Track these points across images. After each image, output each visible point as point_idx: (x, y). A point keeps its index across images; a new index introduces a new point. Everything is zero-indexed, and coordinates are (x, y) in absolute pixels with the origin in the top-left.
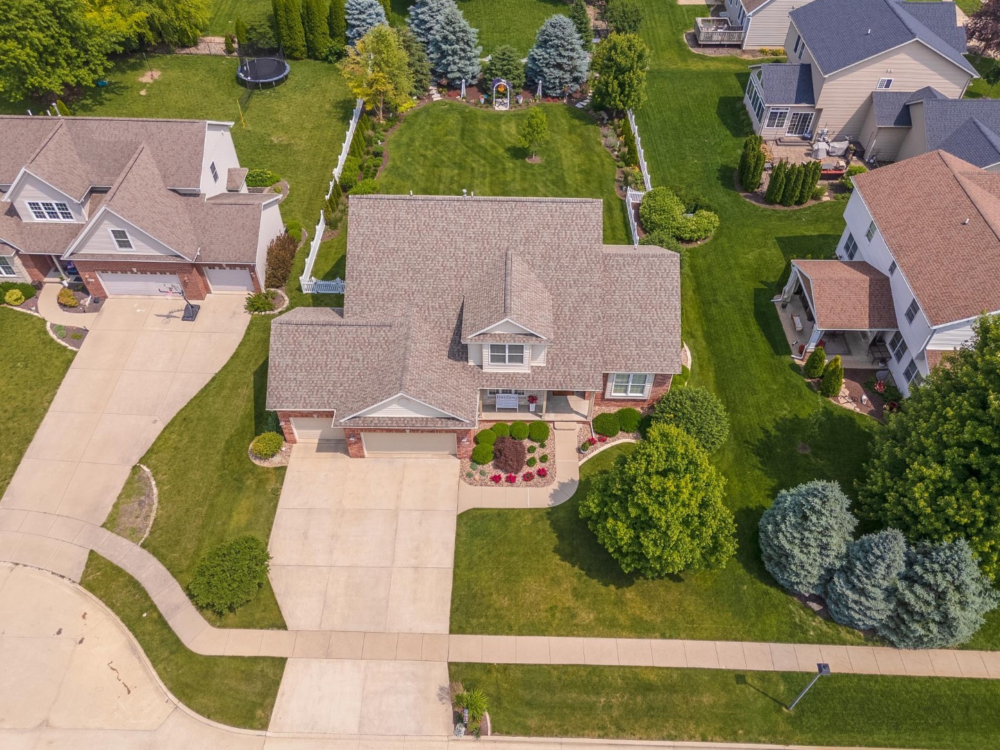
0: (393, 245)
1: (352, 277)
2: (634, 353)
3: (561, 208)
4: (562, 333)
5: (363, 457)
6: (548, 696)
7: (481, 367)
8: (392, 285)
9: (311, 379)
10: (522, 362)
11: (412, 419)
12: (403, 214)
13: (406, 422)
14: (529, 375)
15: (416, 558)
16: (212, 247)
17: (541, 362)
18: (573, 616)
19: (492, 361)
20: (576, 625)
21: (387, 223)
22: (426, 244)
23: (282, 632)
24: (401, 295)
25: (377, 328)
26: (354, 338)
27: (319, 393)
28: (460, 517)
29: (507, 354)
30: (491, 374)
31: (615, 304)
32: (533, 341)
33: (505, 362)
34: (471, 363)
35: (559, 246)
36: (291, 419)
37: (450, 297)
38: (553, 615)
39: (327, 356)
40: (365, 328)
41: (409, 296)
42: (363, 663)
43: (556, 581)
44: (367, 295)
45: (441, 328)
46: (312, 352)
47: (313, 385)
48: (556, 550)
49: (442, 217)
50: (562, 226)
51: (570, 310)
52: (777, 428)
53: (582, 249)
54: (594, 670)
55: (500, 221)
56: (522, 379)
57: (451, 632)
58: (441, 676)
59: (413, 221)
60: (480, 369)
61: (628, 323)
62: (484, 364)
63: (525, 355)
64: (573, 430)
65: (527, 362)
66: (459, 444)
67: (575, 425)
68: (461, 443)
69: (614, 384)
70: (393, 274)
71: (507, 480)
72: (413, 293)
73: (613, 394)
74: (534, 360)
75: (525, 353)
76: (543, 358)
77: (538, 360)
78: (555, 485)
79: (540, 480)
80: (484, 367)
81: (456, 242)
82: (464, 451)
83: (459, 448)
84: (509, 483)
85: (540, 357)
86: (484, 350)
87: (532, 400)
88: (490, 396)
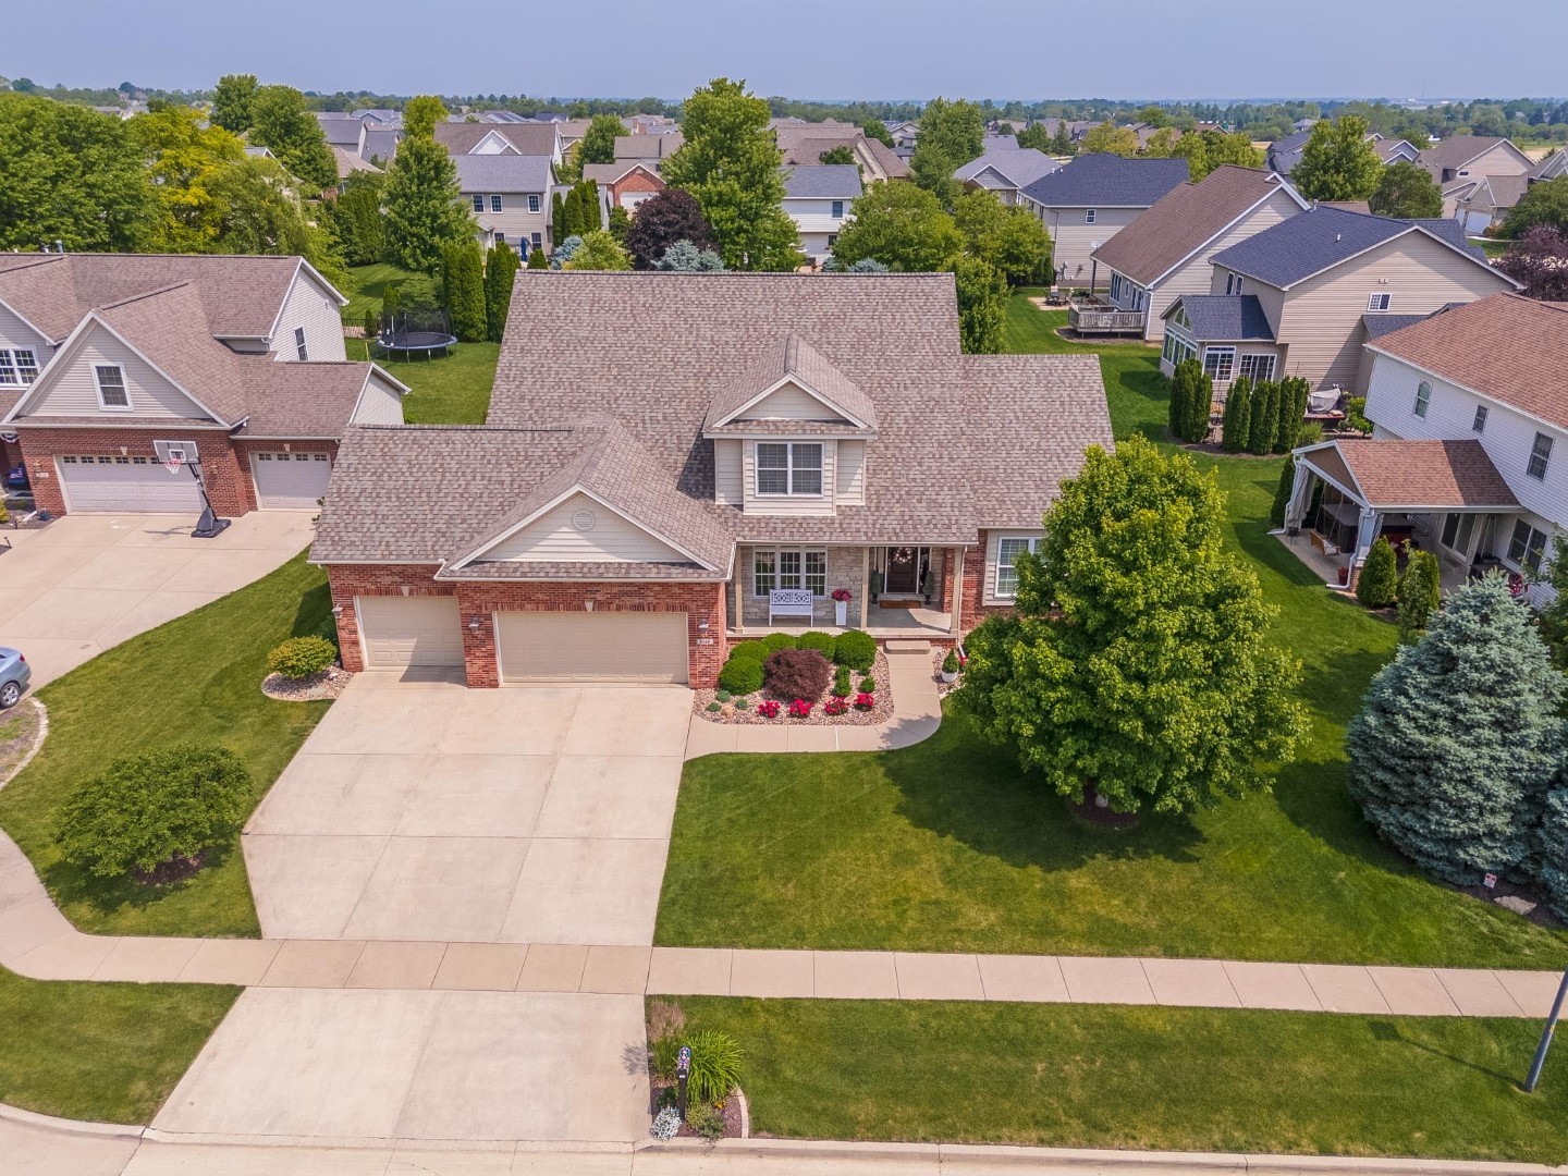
0: (586, 334)
1: (508, 376)
2: (1034, 496)
3: (882, 284)
4: (893, 455)
5: (494, 684)
6: (899, 1059)
7: (741, 508)
8: (579, 387)
9: (405, 512)
10: (819, 491)
11: (598, 565)
12: (607, 294)
13: (585, 570)
14: (833, 519)
15: (588, 823)
16: (271, 416)
17: (855, 497)
18: (953, 916)
19: (761, 491)
20: (959, 931)
21: (579, 304)
22: (645, 332)
23: (248, 944)
24: (593, 402)
25: (544, 434)
26: (498, 450)
27: (418, 534)
28: (689, 765)
29: (790, 469)
30: (759, 520)
31: (990, 425)
32: (841, 432)
33: (785, 491)
34: (721, 500)
35: (882, 331)
36: (357, 601)
37: (684, 403)
38: (902, 915)
39: (444, 476)
40: (521, 434)
41: (608, 403)
42: (432, 997)
43: (903, 858)
44: (531, 401)
45: (666, 449)
46: (415, 470)
47: (408, 521)
48: (900, 810)
49: (676, 296)
50: (885, 307)
51: (906, 421)
52: (1330, 663)
53: (923, 336)
54: (1008, 1011)
55: (776, 301)
56: (819, 525)
57: (658, 941)
58: (626, 1025)
59: (625, 302)
60: (737, 511)
61: (1016, 452)
62: (746, 499)
63: (824, 474)
64: (924, 652)
65: (830, 493)
66: (692, 642)
67: (926, 645)
68: (698, 641)
69: (999, 566)
70: (582, 372)
71: (791, 715)
72: (617, 399)
73: (997, 595)
74: (841, 487)
75: (824, 468)
76: (859, 489)
77: (850, 489)
78: (892, 723)
79: (861, 714)
80: (746, 505)
81: (698, 329)
82: (703, 665)
83: (692, 654)
84: (795, 719)
85: (853, 483)
86: (746, 460)
87: (840, 595)
88: (758, 593)
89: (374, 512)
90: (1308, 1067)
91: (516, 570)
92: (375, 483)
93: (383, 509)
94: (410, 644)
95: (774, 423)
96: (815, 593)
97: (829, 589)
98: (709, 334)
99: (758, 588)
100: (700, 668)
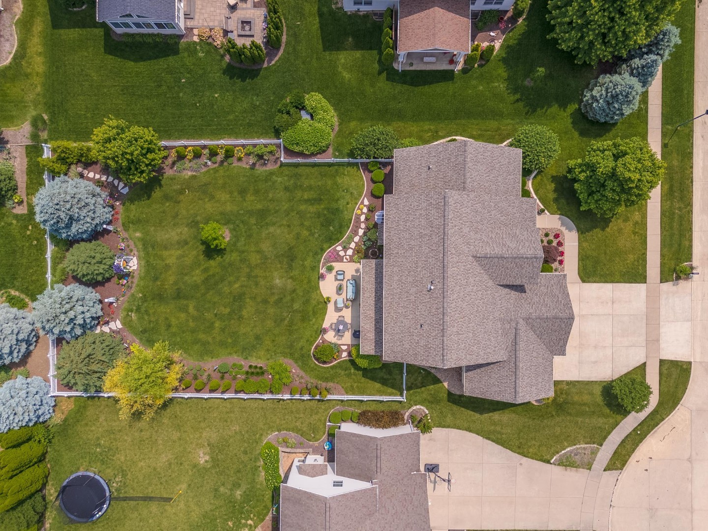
0: (471, 334)
1: (487, 358)
2: (512, 177)
3: (451, 220)
6: (675, 236)
12: (455, 329)
15: (607, 303)
18: (637, 223)
20: (642, 221)
23: (647, 364)
28: (584, 281)
35: (470, 222)
37: (496, 294)
38: (637, 233)
39: (532, 366)
41: (495, 320)
42: (662, 323)
43: (620, 231)
44: (495, 347)
48: (603, 229)
49: (456, 302)
50: (461, 219)
51: (502, 216)
53: (472, 206)
54: (663, 214)
55: (457, 262)
57: (646, 283)
58: (667, 287)
61: (500, 179)
70: (485, 332)
72: (494, 318)
78: (563, 229)
79: (560, 237)
81: (469, 292)
90: (675, 163)
98: (471, 288)
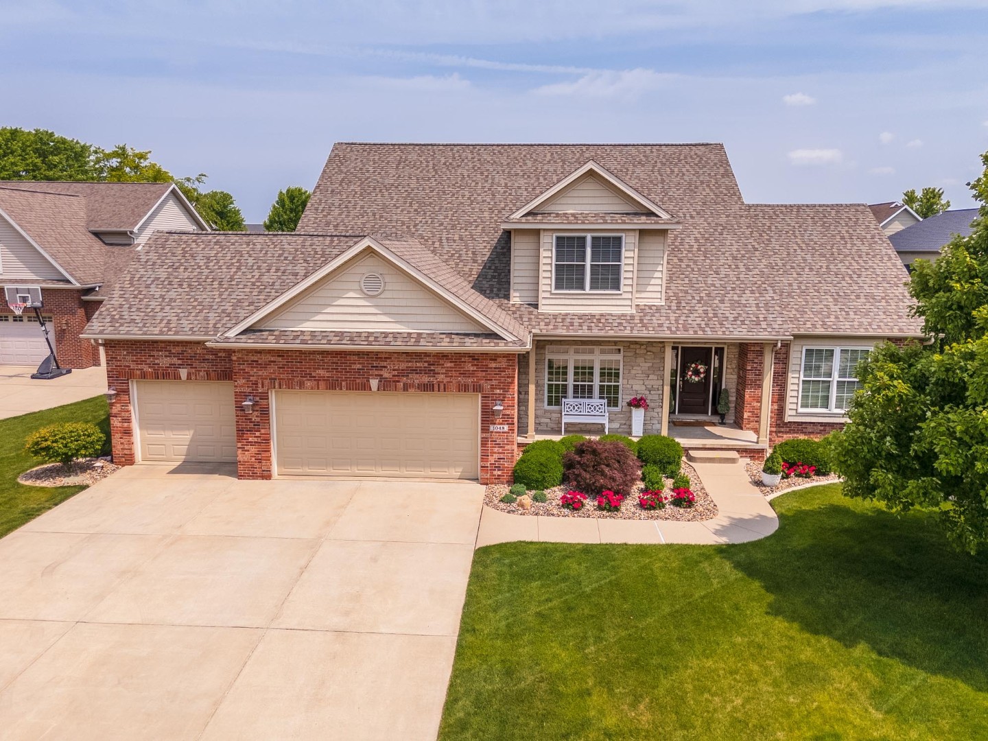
0: (392, 182)
1: (317, 209)
4: (688, 266)
5: (267, 476)
7: (536, 306)
8: (381, 217)
9: (193, 297)
10: (618, 289)
11: (386, 335)
13: (371, 339)
14: (632, 317)
15: (346, 614)
17: (655, 294)
19: (557, 288)
21: (388, 163)
22: (445, 181)
24: (394, 227)
25: (342, 239)
26: (297, 250)
27: (203, 314)
29: (588, 263)
30: (555, 316)
31: (776, 253)
32: (643, 223)
33: (583, 288)
34: (516, 298)
36: (134, 388)
37: (480, 228)
39: (239, 268)
40: (321, 239)
41: (408, 227)
43: (803, 674)
45: (461, 261)
46: (211, 264)
47: (196, 303)
56: (619, 321)
59: (428, 162)
60: (532, 309)
62: (541, 295)
63: (624, 268)
64: (733, 461)
65: (629, 289)
66: (485, 430)
67: (734, 454)
68: (492, 428)
69: (802, 378)
70: (385, 207)
71: (600, 508)
72: (415, 226)
73: (801, 410)
74: (641, 286)
75: (624, 261)
76: (659, 288)
77: (650, 288)
78: (721, 520)
79: (682, 511)
80: (541, 302)
81: (493, 179)
82: (496, 456)
83: (484, 442)
84: (604, 513)
85: (653, 281)
86: (543, 253)
87: (637, 403)
88: (550, 403)
89: (162, 297)
91: (296, 337)
92: (169, 274)
93: (172, 294)
94: (186, 436)
95: (573, 215)
96: (609, 405)
97: (624, 398)
98: (503, 182)
99: (550, 398)
100: (492, 459)
